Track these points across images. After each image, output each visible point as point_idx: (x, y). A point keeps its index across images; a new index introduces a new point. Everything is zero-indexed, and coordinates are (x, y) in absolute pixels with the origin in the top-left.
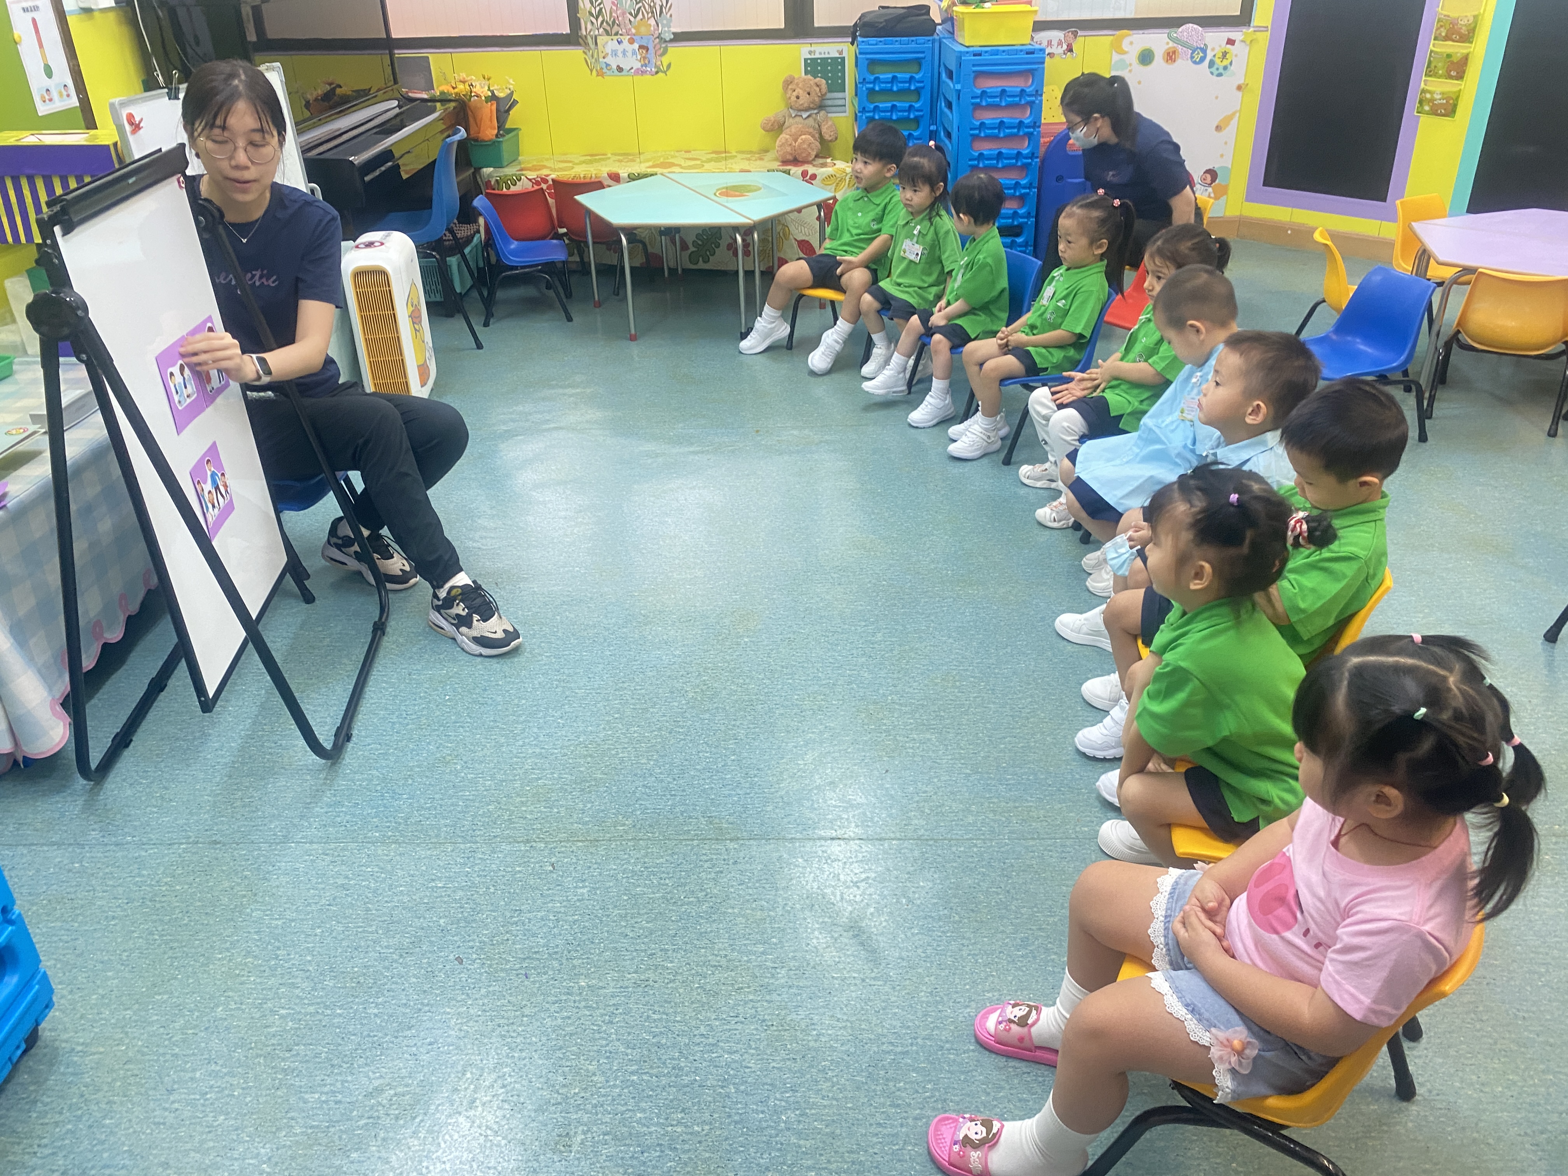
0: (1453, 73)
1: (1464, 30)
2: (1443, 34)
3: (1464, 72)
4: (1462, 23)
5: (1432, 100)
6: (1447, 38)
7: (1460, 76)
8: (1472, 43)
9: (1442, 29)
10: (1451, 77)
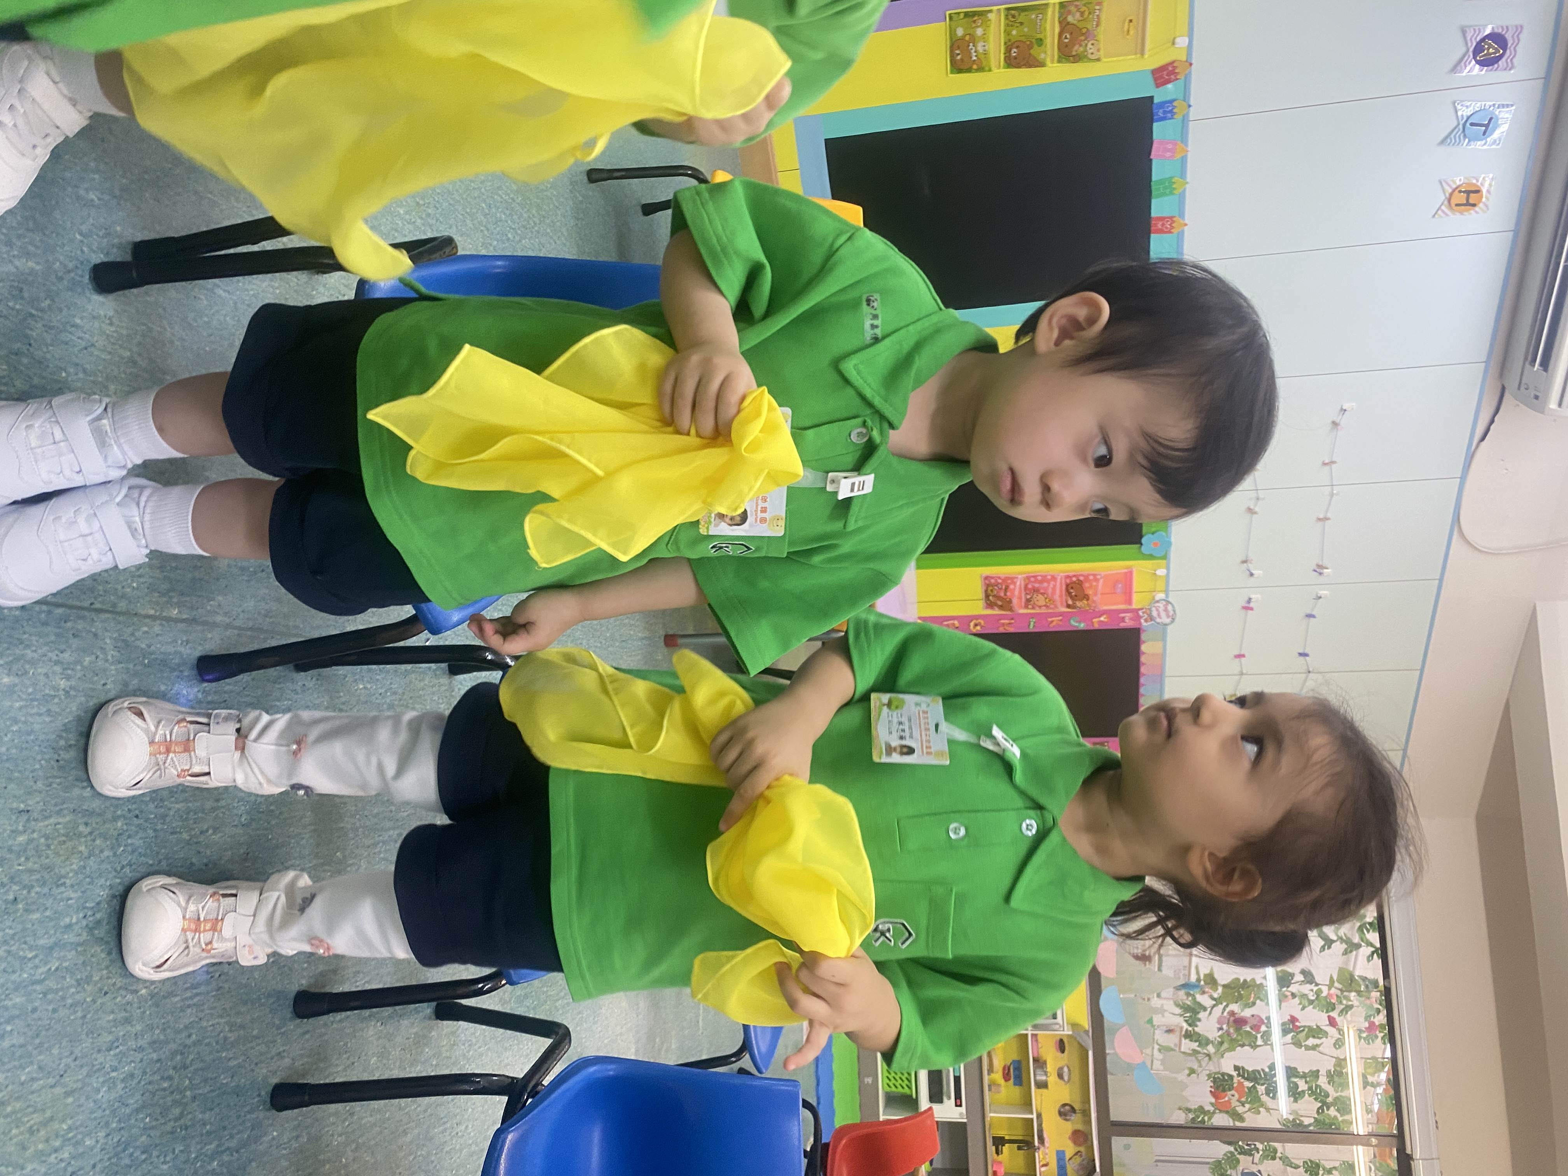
0: (1014, 52)
1: (1077, 49)
2: (1070, 19)
3: (1018, 66)
4: (1089, 46)
5: (973, 39)
6: (1065, 25)
7: (1011, 62)
8: (1059, 61)
9: (1078, 14)
10: (1008, 50)
